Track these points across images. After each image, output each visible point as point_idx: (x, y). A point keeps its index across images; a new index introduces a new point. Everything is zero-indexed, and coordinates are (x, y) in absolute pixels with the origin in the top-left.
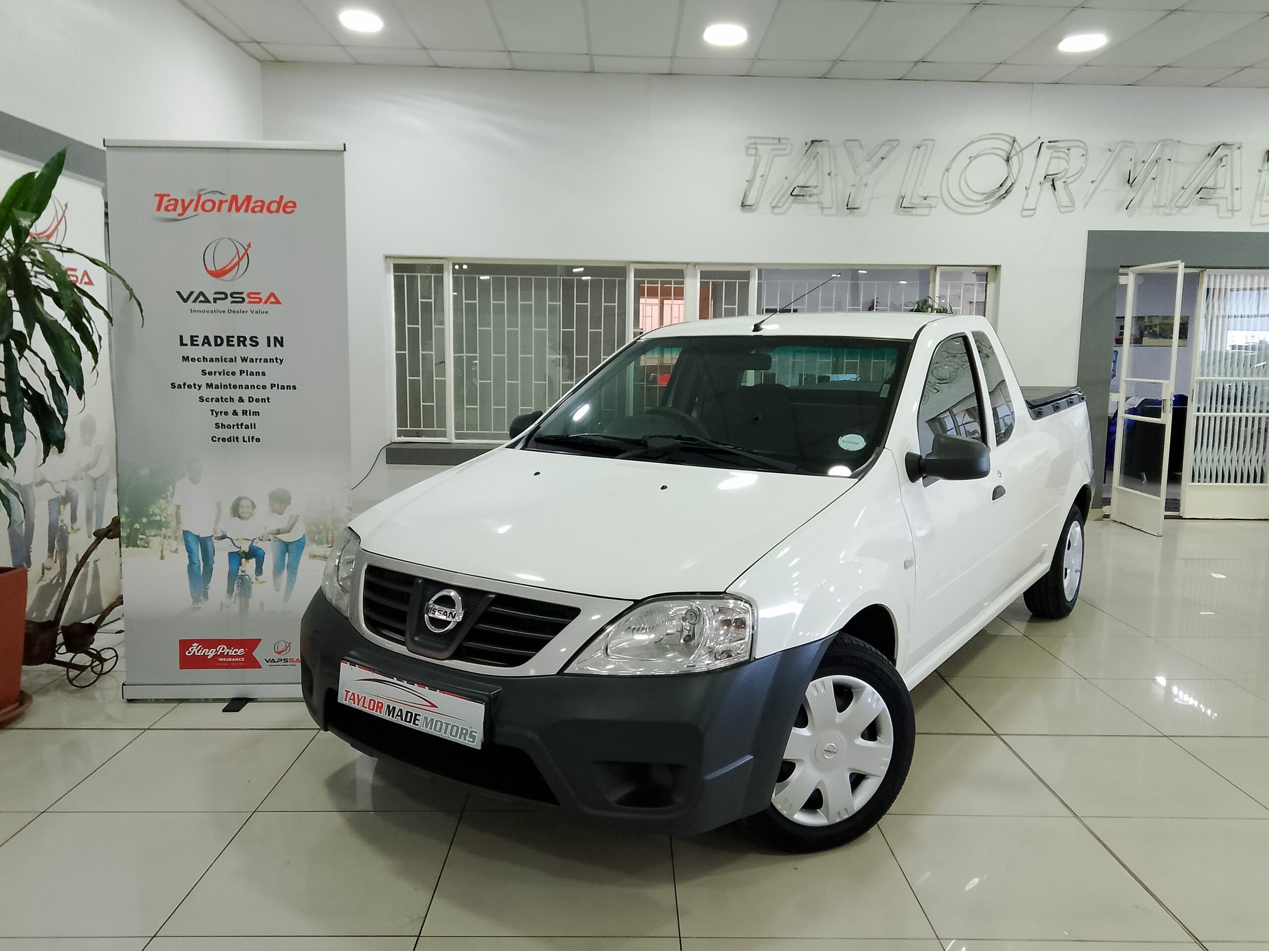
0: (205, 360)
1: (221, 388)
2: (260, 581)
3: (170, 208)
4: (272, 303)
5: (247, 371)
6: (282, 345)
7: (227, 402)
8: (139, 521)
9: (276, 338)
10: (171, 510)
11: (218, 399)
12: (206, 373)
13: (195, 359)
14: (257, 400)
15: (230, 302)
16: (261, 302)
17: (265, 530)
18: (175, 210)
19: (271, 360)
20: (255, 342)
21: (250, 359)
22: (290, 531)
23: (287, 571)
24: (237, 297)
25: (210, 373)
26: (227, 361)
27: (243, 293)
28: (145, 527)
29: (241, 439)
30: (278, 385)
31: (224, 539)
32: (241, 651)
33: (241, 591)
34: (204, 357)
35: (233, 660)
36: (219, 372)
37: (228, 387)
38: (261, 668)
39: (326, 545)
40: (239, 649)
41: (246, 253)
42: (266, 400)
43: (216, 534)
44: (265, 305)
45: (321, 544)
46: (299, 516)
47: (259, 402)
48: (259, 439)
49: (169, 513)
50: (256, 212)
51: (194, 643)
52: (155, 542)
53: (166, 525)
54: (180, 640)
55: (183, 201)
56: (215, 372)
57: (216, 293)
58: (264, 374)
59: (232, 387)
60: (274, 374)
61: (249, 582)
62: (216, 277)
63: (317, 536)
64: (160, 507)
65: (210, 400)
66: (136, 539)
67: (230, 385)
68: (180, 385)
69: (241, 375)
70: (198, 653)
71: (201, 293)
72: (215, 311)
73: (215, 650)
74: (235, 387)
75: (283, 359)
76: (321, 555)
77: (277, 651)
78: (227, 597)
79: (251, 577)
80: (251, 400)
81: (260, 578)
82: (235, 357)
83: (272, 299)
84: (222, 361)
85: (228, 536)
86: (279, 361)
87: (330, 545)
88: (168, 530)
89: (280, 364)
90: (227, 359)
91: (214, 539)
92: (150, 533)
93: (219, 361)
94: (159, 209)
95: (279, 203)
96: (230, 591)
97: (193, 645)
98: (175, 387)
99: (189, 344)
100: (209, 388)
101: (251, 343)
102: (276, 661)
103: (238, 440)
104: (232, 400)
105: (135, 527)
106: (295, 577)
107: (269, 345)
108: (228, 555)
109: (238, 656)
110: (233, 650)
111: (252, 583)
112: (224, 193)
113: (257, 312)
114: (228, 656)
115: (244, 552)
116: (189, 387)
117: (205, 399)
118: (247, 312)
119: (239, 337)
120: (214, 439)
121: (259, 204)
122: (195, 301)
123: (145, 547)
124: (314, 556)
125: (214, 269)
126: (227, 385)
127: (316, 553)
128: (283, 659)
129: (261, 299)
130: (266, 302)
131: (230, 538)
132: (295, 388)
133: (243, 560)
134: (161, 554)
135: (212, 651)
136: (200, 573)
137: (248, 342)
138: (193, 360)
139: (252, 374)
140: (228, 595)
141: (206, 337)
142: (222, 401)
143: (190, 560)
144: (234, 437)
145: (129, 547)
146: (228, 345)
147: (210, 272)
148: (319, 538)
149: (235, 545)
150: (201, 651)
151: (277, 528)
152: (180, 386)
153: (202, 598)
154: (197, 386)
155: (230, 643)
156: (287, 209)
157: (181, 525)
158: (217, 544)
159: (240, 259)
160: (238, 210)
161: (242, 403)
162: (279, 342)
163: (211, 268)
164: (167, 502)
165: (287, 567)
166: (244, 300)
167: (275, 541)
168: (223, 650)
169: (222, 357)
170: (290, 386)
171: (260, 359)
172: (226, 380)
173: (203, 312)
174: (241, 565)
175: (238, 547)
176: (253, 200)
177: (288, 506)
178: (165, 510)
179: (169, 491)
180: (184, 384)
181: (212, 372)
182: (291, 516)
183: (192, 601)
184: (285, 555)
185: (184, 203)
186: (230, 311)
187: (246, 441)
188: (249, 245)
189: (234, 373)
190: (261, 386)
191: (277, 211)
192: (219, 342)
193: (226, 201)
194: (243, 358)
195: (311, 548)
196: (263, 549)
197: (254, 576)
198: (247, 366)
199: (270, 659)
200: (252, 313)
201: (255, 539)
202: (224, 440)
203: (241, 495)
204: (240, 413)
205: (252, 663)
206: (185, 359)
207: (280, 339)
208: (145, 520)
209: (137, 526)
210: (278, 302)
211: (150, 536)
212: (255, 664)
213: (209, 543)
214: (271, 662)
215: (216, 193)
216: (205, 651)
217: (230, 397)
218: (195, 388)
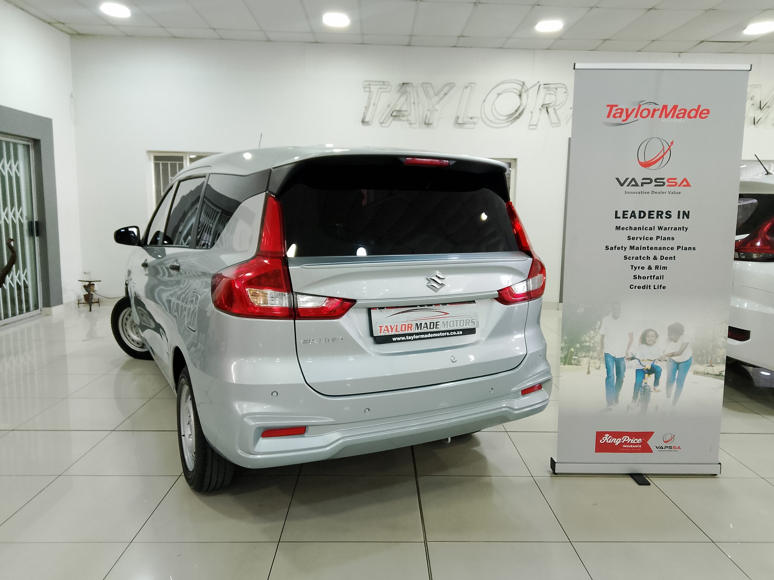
0: (631, 228)
1: (641, 249)
2: (656, 391)
3: (617, 115)
4: (684, 186)
5: (661, 237)
6: (688, 217)
7: (645, 259)
8: (574, 346)
9: (684, 212)
10: (598, 338)
11: (638, 257)
12: (630, 238)
13: (624, 228)
14: (666, 258)
15: (655, 185)
16: (677, 185)
17: (663, 353)
18: (620, 117)
19: (679, 228)
20: (669, 215)
21: (664, 228)
22: (681, 354)
23: (677, 382)
24: (660, 183)
25: (633, 239)
26: (647, 230)
27: (664, 178)
28: (578, 350)
29: (652, 287)
30: (682, 247)
31: (633, 359)
32: (639, 441)
33: (643, 397)
34: (630, 226)
35: (634, 446)
36: (640, 238)
37: (647, 248)
38: (652, 452)
39: (706, 365)
40: (638, 439)
41: (669, 149)
42: (673, 258)
43: (627, 356)
44: (679, 187)
45: (703, 364)
46: (689, 343)
47: (667, 259)
48: (665, 287)
49: (596, 340)
50: (680, 118)
51: (606, 434)
52: (585, 361)
53: (594, 349)
54: (597, 432)
55: (627, 110)
56: (637, 238)
57: (643, 179)
58: (673, 239)
59: (649, 248)
60: (681, 238)
61: (649, 391)
62: (645, 168)
63: (700, 358)
64: (590, 336)
65: (632, 258)
66: (571, 359)
67: (648, 247)
68: (613, 247)
69: (657, 240)
70: (608, 441)
71: (633, 179)
72: (641, 192)
73: (621, 439)
74: (652, 248)
75: (688, 228)
76: (702, 372)
77: (665, 441)
78: (633, 401)
79: (651, 387)
80: (662, 258)
81: (658, 388)
82: (654, 227)
83: (685, 183)
84: (643, 230)
85: (636, 358)
86: (685, 229)
87: (709, 365)
88: (594, 353)
89: (685, 231)
90: (647, 228)
91: (626, 360)
92: (581, 355)
93: (641, 230)
94: (609, 116)
95: (697, 111)
96: (635, 396)
97: (605, 435)
98: (608, 249)
99: (622, 217)
100: (632, 249)
101: (666, 216)
102: (664, 448)
103: (651, 288)
104: (648, 258)
105: (571, 350)
106: (682, 387)
107: (679, 218)
108: (635, 371)
109: (637, 444)
110: (634, 439)
111: (651, 391)
112: (657, 103)
113: (673, 193)
114: (630, 444)
115: (647, 369)
116: (619, 248)
117: (628, 257)
118: (665, 192)
119: (658, 212)
120: (632, 287)
121: (683, 111)
122: (628, 185)
123: (577, 365)
124: (697, 373)
125: (644, 161)
126: (645, 248)
127: (698, 370)
128: (668, 446)
129: (676, 183)
130: (679, 186)
131: (638, 359)
132: (695, 249)
133: (646, 375)
134: (588, 370)
135: (619, 440)
136: (614, 383)
137: (664, 215)
138: (623, 229)
139: (665, 239)
140: (633, 400)
141: (633, 212)
142: (640, 259)
143: (607, 374)
144: (647, 285)
145: (566, 365)
146: (649, 217)
147: (642, 164)
148: (701, 359)
149: (641, 365)
150: (611, 440)
151: (672, 352)
152: (612, 249)
153: (614, 402)
154: (623, 248)
155: (632, 435)
156: (702, 115)
157: (604, 349)
158: (628, 363)
159: (665, 153)
160: (666, 116)
161: (656, 260)
162: (686, 215)
163: (642, 160)
164: (595, 333)
165: (677, 380)
166: (664, 183)
167: (670, 361)
168: (626, 439)
169: (643, 226)
170: (691, 248)
171: (672, 228)
172: (645, 243)
173: (634, 193)
174: (644, 379)
175: (643, 366)
176: (678, 109)
177: (681, 337)
178: (594, 338)
179: (598, 324)
180: (615, 247)
181: (635, 238)
182: (683, 343)
183: (607, 404)
184: (676, 372)
185: (628, 113)
186: (653, 192)
187: (656, 289)
188: (672, 143)
189: (651, 239)
190: (670, 248)
191: (695, 117)
192: (642, 214)
193: (659, 110)
194: (659, 227)
195: (695, 367)
196: (661, 367)
197: (653, 386)
198: (663, 233)
199: (659, 447)
200: (669, 193)
201: (656, 360)
202: (639, 287)
203: (648, 328)
204: (653, 268)
205: (646, 449)
206: (618, 228)
207: (687, 213)
208: (578, 345)
209: (572, 350)
210: (688, 185)
211: (581, 357)
212: (650, 451)
213: (622, 363)
214: (660, 449)
215: (651, 103)
216: (614, 440)
217: (647, 256)
218: (622, 249)
